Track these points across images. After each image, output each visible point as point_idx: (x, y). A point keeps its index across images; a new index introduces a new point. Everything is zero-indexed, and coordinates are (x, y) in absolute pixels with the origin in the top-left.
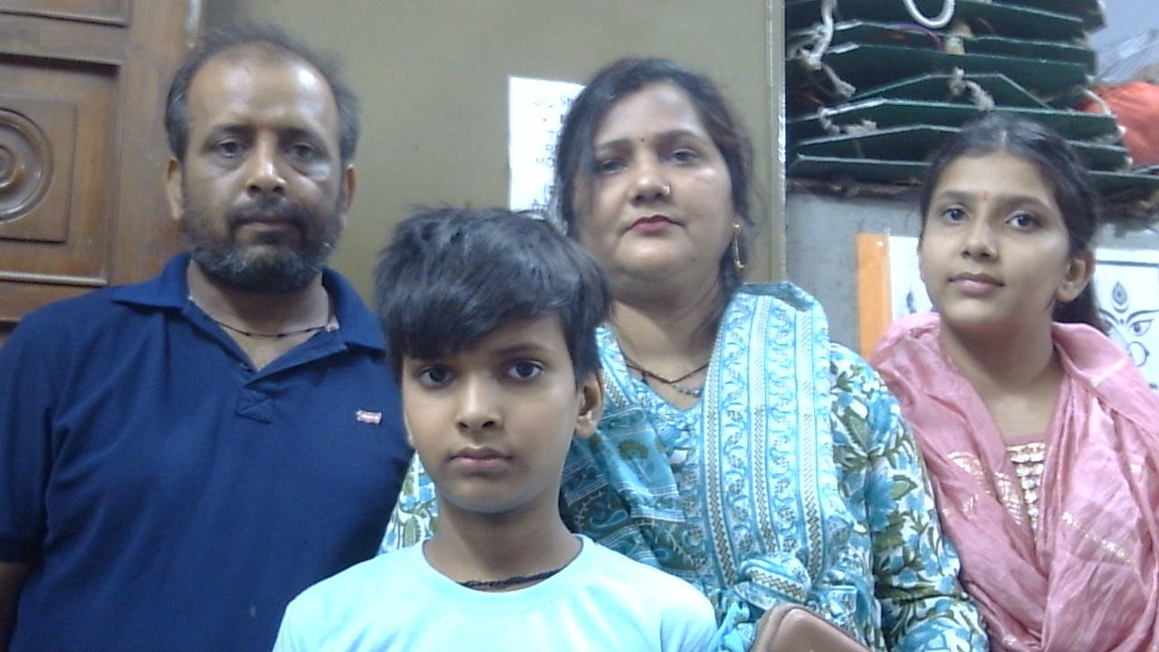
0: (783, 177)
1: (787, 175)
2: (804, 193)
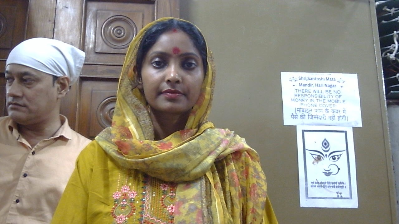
0: (385, 99)
1: (387, 99)
2: (393, 105)
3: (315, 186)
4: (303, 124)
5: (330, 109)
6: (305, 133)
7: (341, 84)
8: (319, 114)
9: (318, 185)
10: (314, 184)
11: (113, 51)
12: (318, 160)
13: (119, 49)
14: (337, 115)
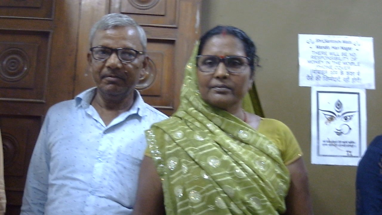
3: (326, 145)
4: (318, 85)
5: (345, 71)
6: (320, 94)
7: (357, 47)
8: (334, 76)
9: (328, 143)
10: (325, 143)
11: (138, 11)
12: (330, 120)
13: (143, 10)
14: (351, 77)
